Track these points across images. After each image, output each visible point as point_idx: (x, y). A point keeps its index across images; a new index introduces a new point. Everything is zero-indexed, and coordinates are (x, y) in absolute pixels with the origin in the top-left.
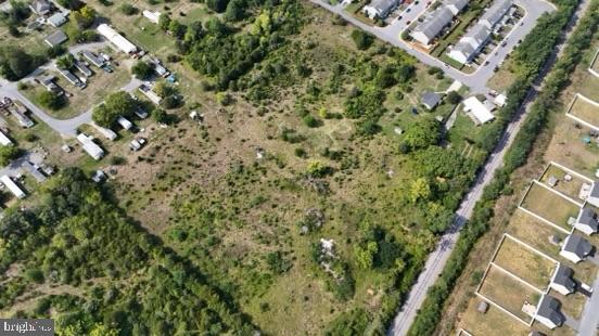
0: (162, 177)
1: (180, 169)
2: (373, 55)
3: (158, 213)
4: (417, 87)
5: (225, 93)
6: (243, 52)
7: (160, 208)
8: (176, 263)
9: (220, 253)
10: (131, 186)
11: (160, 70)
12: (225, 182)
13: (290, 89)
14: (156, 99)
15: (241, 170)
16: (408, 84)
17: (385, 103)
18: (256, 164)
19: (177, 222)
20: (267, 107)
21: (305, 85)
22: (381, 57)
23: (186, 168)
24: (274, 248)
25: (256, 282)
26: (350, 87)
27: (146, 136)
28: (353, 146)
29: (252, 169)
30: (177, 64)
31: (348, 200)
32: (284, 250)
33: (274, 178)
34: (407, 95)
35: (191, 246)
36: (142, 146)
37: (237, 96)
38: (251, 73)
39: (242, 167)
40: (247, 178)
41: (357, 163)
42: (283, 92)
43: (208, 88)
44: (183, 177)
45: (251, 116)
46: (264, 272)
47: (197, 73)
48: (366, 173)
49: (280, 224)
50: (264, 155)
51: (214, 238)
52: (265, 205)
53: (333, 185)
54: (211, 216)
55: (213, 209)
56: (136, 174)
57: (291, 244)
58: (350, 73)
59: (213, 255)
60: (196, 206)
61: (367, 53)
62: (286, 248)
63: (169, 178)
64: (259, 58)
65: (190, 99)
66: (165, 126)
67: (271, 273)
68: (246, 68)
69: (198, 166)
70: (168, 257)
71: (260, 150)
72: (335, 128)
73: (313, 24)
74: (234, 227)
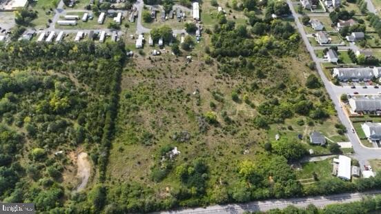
0: (149, 70)
1: (159, 73)
2: (311, 93)
3: (131, 81)
4: (318, 127)
5: (211, 58)
6: (241, 47)
7: (134, 81)
8: (114, 102)
10: (136, 65)
11: (198, 32)
15: (180, 92)
16: (314, 121)
17: (287, 121)
18: (189, 95)
19: (134, 90)
20: (223, 77)
21: (254, 81)
22: (314, 97)
23: (161, 74)
24: (153, 132)
25: (131, 137)
27: (162, 52)
28: (243, 124)
29: (185, 96)
30: (208, 35)
31: (210, 144)
32: (156, 136)
33: (189, 106)
34: (306, 126)
35: (126, 103)
36: (157, 55)
37: (216, 63)
38: (234, 58)
39: (182, 91)
40: (178, 97)
41: (235, 133)
42: (239, 76)
43: (208, 52)
44: (156, 77)
45: (211, 75)
46: (138, 137)
47: (211, 44)
49: (168, 125)
50: (196, 94)
51: (137, 108)
53: (212, 131)
56: (142, 63)
57: (161, 137)
58: (286, 93)
59: (130, 113)
61: (308, 90)
63: (151, 73)
64: (245, 55)
65: (195, 51)
66: (173, 53)
67: (140, 139)
68: (234, 55)
71: (197, 90)
72: (245, 109)
73: (294, 59)
74: (149, 110)
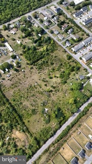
0: (12, 85)
2: (71, 62)
3: (10, 94)
4: (79, 73)
5: (31, 66)
6: (38, 56)
7: (10, 93)
8: (11, 107)
9: (21, 106)
10: (5, 86)
11: (17, 57)
12: (26, 89)
13: (47, 68)
14: (15, 65)
15: (31, 87)
16: (77, 72)
17: (70, 76)
18: (35, 86)
19: (13, 97)
20: (41, 72)
21: (51, 67)
22: (72, 63)
23: (18, 84)
24: (34, 108)
25: (28, 115)
26: (62, 70)
27: (11, 74)
28: (59, 86)
29: (33, 87)
30: (22, 56)
31: (54, 99)
32: (36, 109)
33: (38, 90)
34: (76, 75)
35: (16, 103)
36: (10, 76)
37: (34, 67)
38: (39, 61)
40: (32, 89)
41: (59, 90)
42: (45, 68)
43: (28, 64)
44: (17, 86)
45: (36, 73)
46: (30, 113)
47: (26, 59)
48: (60, 93)
49: (37, 102)
50: (37, 84)
51: (21, 103)
52: (34, 97)
53: (52, 95)
54: (21, 97)
55: (22, 95)
56: (7, 83)
57: (38, 108)
58: (63, 66)
59: (20, 106)
60: (19, 94)
61: (69, 61)
62: (36, 108)
63: (14, 86)
64: (42, 58)
65: (23, 66)
66: (16, 72)
67: (32, 114)
68: (38, 60)
69: (21, 84)
70: (10, 105)
71: (36, 82)
72: (56, 80)
73: (58, 51)
74: (26, 101)
